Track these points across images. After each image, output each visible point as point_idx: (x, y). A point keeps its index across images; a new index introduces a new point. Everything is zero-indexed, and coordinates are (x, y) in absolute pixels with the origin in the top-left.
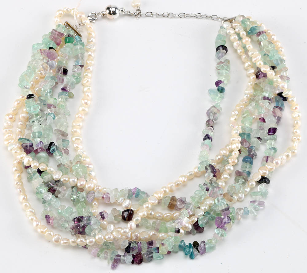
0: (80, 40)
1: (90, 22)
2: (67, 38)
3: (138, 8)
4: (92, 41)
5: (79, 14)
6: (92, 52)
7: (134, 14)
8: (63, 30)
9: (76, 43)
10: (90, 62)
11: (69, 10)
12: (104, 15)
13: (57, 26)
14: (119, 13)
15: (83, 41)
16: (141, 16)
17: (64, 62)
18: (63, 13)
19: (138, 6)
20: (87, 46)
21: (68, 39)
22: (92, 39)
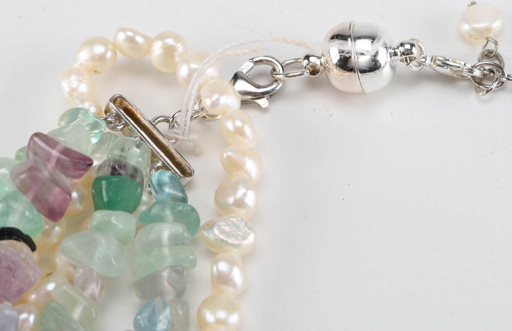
0: (180, 194)
1: (244, 103)
2: (104, 182)
3: (491, 46)
4: (240, 204)
5: (187, 62)
6: (232, 263)
7: (471, 71)
8: (94, 140)
9: (155, 210)
10: (222, 315)
11: (139, 39)
12: (314, 72)
13: (66, 118)
14: (393, 68)
15: (193, 198)
16: (503, 83)
17: (77, 313)
18: (109, 54)
19: (491, 35)
20: (210, 226)
21: (109, 185)
22: (241, 192)
